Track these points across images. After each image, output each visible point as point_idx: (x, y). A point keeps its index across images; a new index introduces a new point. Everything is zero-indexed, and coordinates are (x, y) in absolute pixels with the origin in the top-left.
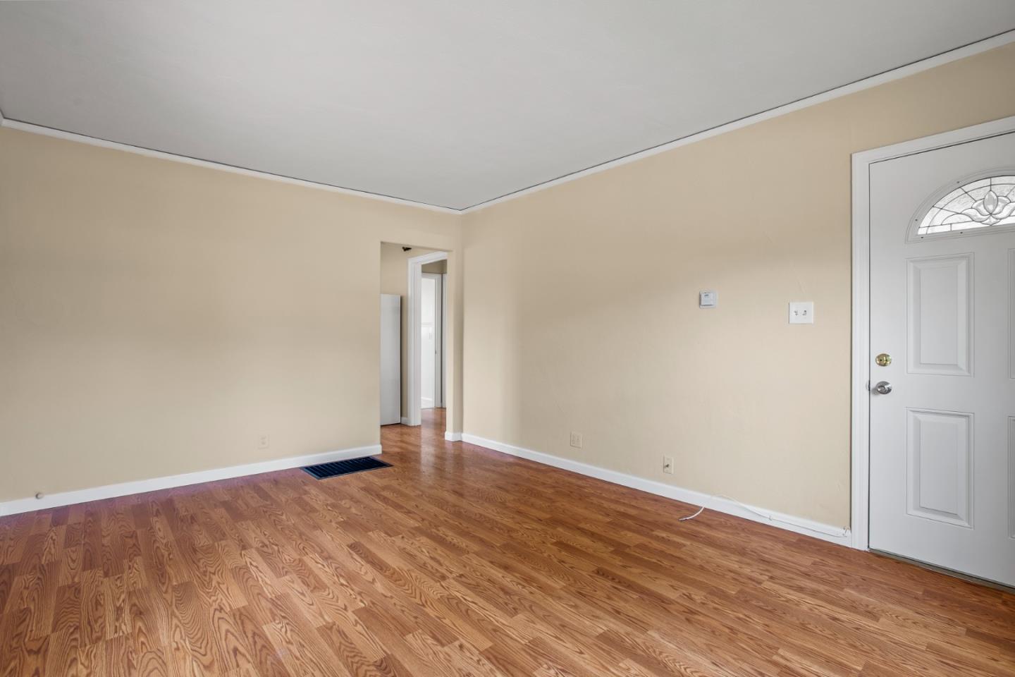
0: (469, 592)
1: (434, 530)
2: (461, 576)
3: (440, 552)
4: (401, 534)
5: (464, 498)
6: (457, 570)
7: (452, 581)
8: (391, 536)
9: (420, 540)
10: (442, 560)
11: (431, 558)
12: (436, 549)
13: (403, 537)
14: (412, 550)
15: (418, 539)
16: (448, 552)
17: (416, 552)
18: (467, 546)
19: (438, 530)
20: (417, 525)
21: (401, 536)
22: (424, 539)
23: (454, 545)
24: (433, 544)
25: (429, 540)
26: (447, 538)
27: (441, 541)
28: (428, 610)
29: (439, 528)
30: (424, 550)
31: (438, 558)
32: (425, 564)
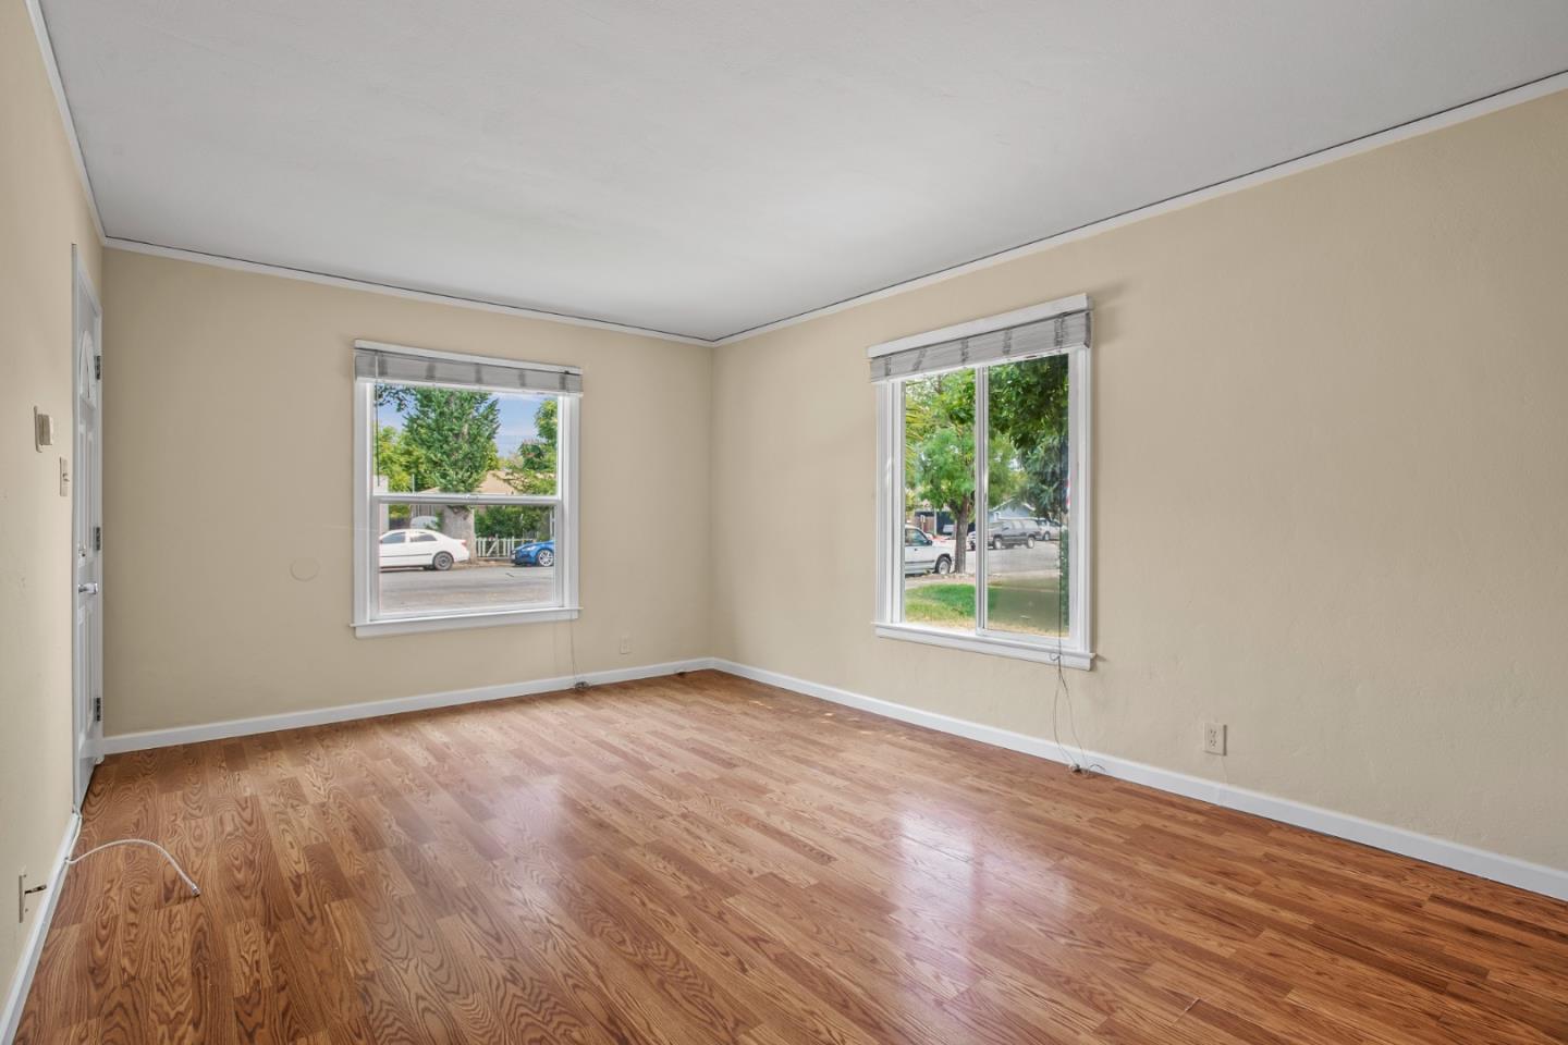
0: (658, 803)
1: (697, 888)
2: (662, 817)
3: (686, 849)
4: (755, 879)
5: (609, 1007)
6: (667, 824)
7: (674, 813)
8: (771, 874)
9: (720, 866)
10: (685, 835)
11: (700, 838)
12: (693, 850)
13: (751, 872)
14: (729, 850)
15: (725, 869)
16: (675, 846)
17: (725, 846)
18: (644, 855)
19: (689, 887)
20: (731, 900)
21: (755, 875)
22: (713, 868)
23: (664, 858)
24: (696, 858)
25: (705, 866)
26: (674, 870)
27: (686, 865)
28: (702, 791)
29: (687, 893)
30: (712, 850)
31: (691, 840)
32: (708, 831)
